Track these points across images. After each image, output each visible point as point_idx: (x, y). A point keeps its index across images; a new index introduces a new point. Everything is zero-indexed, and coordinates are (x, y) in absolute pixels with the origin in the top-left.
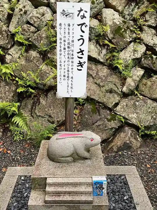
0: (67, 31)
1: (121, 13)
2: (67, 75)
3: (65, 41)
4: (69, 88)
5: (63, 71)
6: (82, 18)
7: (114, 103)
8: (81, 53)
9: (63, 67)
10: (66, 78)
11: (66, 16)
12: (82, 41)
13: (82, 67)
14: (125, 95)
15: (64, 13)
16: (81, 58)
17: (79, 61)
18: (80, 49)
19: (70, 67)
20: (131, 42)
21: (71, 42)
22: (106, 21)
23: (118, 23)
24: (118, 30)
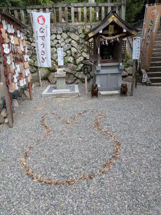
1: (76, 49)
7: (75, 73)
14: (77, 71)
20: (79, 56)
22: (72, 51)
23: (75, 51)
24: (75, 53)
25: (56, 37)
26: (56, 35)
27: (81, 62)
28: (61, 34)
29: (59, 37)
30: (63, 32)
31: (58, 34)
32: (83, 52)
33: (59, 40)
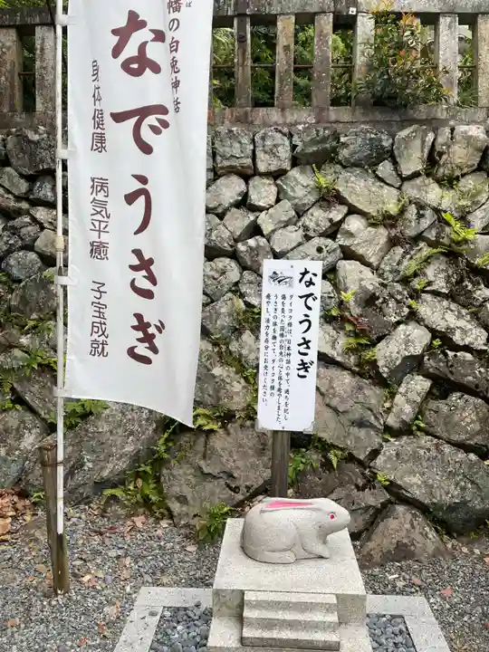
0: (280, 307)
1: (376, 270)
2: (277, 387)
3: (275, 324)
4: (281, 412)
5: (269, 377)
6: (307, 286)
7: (369, 449)
8: (305, 346)
9: (270, 371)
10: (275, 391)
11: (279, 282)
12: (306, 324)
13: (307, 371)
14: (389, 432)
15: (275, 277)
16: (306, 354)
17: (302, 360)
18: (304, 339)
19: (284, 372)
20: (399, 323)
21: (286, 326)
22: (345, 284)
23: (371, 288)
24: (370, 300)
25: (246, 196)
26: (246, 178)
27: (414, 364)
28: (277, 175)
29: (263, 192)
30: (295, 162)
31: (256, 173)
32: (428, 297)
33: (260, 209)
